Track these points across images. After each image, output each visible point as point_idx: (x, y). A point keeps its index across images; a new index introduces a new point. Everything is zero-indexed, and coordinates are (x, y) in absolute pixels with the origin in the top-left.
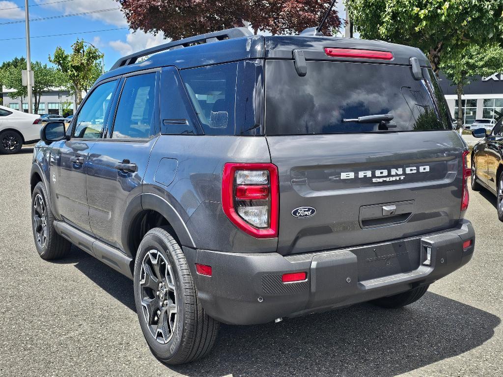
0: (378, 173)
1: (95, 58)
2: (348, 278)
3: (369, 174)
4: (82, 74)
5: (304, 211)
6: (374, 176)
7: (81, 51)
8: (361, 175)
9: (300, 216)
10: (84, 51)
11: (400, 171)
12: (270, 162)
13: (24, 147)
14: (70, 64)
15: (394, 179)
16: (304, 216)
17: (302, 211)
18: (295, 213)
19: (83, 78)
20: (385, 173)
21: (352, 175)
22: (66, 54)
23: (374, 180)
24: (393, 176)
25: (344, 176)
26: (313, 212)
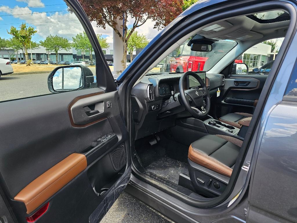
1: (33, 32)
4: (26, 40)
7: (25, 29)
10: (26, 29)
13: (2, 76)
14: (19, 35)
19: (27, 42)
22: (17, 29)
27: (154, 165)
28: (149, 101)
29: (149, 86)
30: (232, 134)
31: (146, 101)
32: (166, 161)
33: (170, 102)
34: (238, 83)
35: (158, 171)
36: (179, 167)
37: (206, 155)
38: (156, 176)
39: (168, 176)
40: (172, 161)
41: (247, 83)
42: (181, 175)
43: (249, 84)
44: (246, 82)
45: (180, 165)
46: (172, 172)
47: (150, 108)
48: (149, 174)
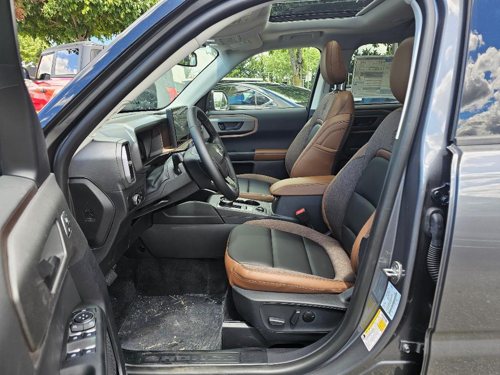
27: (127, 328)
28: (127, 186)
29: (124, 147)
30: (263, 214)
31: (120, 187)
32: (148, 306)
33: (165, 178)
34: (223, 125)
35: (145, 338)
36: (182, 306)
37: (263, 267)
38: (174, 355)
39: (175, 337)
40: (160, 300)
41: (238, 125)
42: (226, 325)
43: (242, 125)
44: (238, 122)
45: (183, 303)
46: (177, 324)
47: (130, 200)
48: (153, 358)
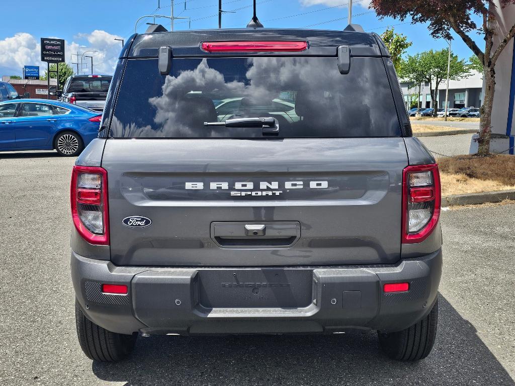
0: (238, 185)
2: (176, 301)
3: (225, 186)
5: (137, 221)
6: (232, 188)
8: (213, 186)
9: (132, 225)
11: (275, 185)
12: (100, 166)
15: (264, 193)
16: (136, 226)
17: (134, 220)
18: (126, 221)
20: (250, 186)
21: (200, 186)
23: (233, 193)
24: (262, 190)
25: (189, 186)
26: (148, 222)
